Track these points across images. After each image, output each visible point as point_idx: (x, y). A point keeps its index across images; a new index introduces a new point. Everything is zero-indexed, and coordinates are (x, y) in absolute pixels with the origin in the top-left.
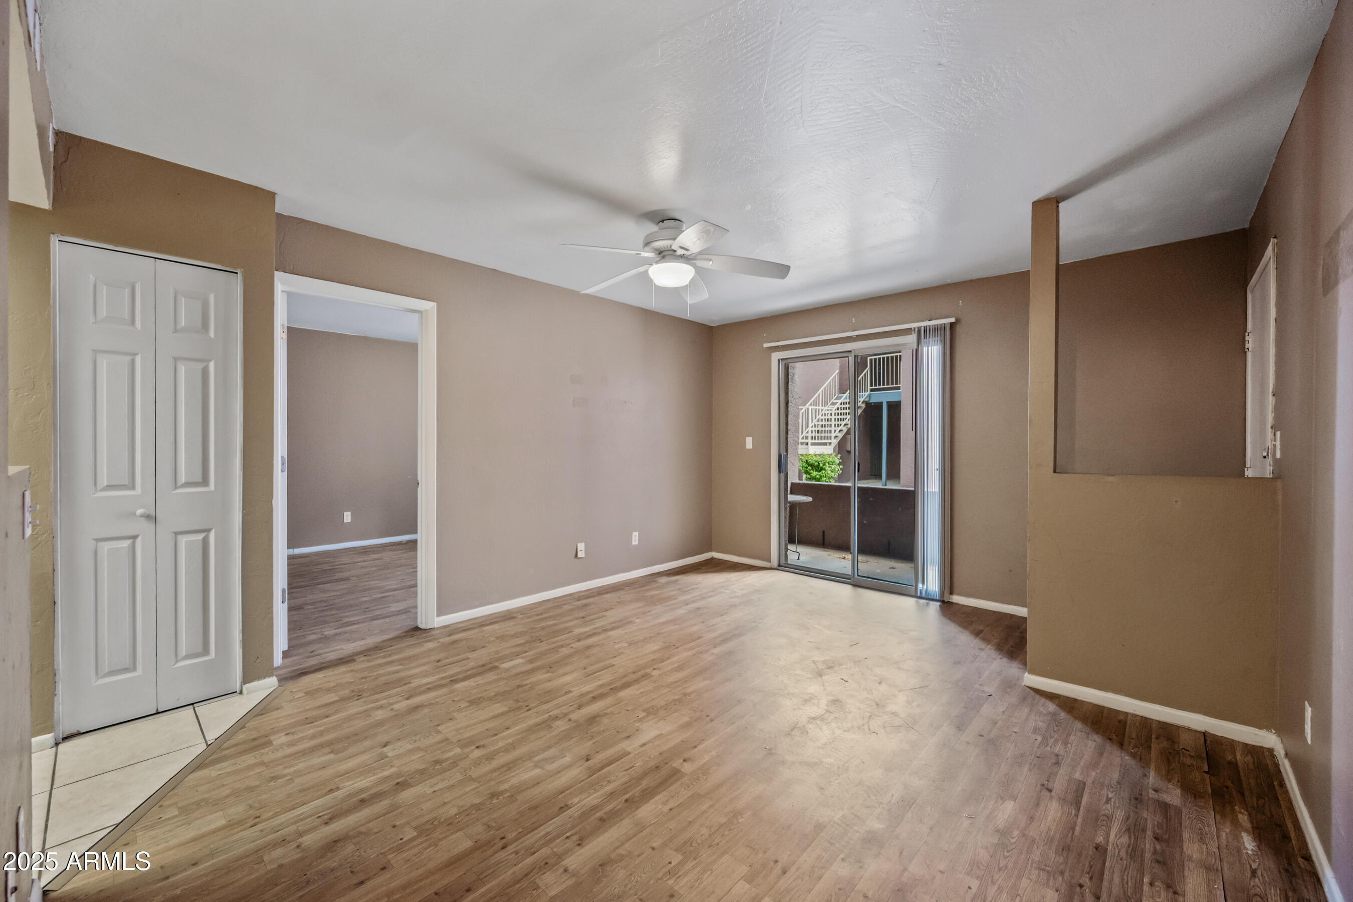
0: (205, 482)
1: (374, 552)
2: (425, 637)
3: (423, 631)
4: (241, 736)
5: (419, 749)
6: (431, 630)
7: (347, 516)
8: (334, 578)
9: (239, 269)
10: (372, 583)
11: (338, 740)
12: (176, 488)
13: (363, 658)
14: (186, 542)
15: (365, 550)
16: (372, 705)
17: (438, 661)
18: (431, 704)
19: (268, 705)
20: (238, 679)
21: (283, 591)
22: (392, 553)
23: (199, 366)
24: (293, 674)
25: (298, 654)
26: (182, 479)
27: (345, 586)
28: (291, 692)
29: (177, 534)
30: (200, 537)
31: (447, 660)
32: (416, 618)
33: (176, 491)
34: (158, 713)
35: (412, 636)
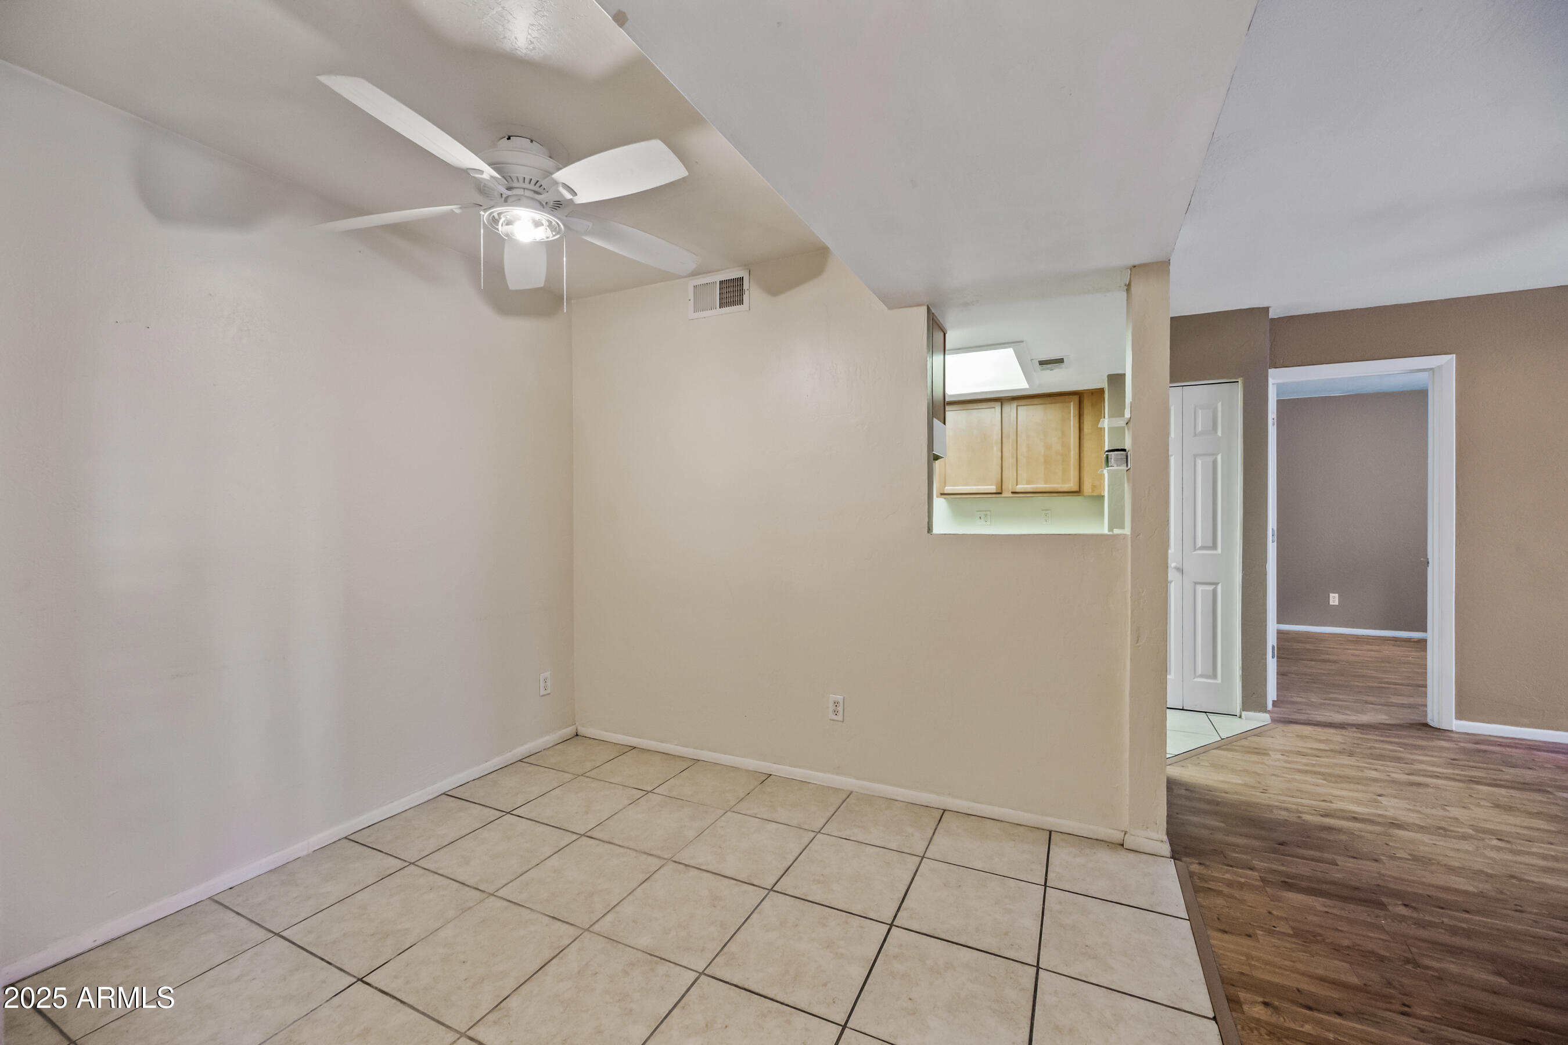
0: (1214, 547)
1: (1368, 643)
2: (1437, 736)
3: (1433, 729)
4: (1244, 743)
5: (1419, 812)
6: (1447, 732)
7: (1334, 598)
8: (1320, 658)
9: (1240, 379)
10: (1365, 671)
11: (1330, 775)
12: (1195, 550)
13: (1354, 729)
14: (1202, 590)
15: (1358, 640)
16: (1365, 765)
17: (1454, 760)
18: (1439, 788)
19: (1264, 732)
20: (1238, 705)
21: (1273, 647)
22: (1393, 648)
23: (1210, 459)
24: (1282, 720)
25: (1287, 708)
26: (1199, 544)
27: (1333, 668)
28: (1283, 731)
29: (1196, 583)
30: (1211, 588)
31: (1467, 763)
32: (1426, 716)
33: (1195, 552)
34: (1183, 710)
35: (1419, 729)
